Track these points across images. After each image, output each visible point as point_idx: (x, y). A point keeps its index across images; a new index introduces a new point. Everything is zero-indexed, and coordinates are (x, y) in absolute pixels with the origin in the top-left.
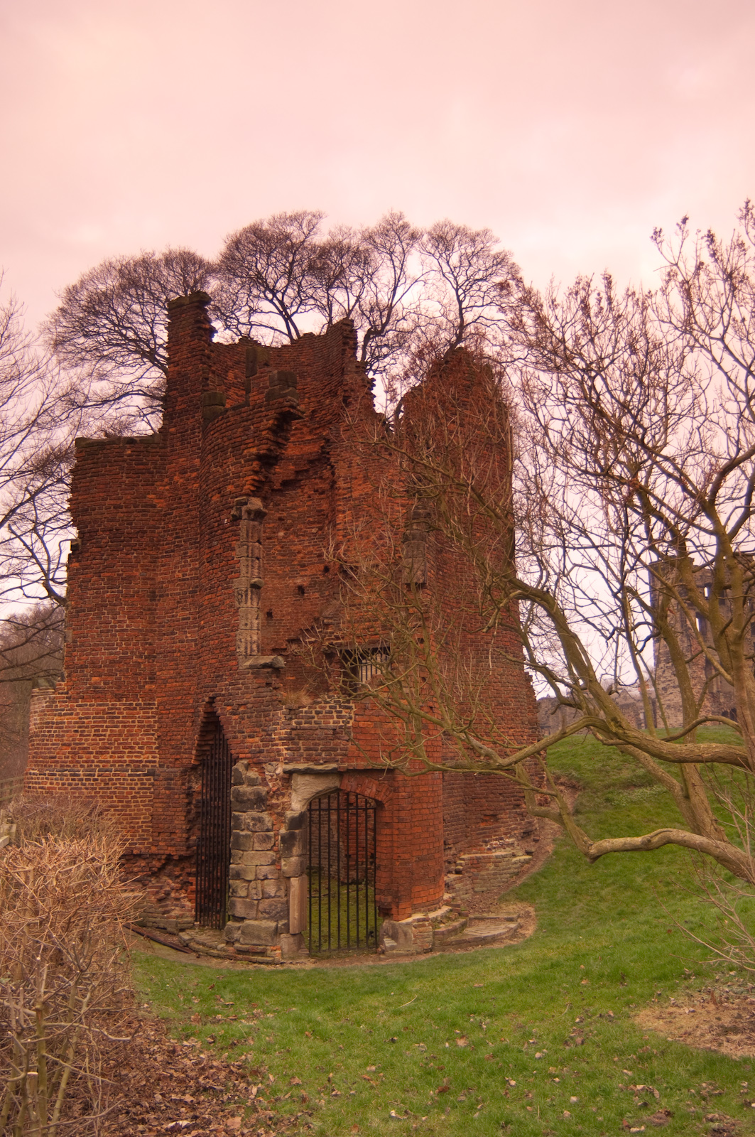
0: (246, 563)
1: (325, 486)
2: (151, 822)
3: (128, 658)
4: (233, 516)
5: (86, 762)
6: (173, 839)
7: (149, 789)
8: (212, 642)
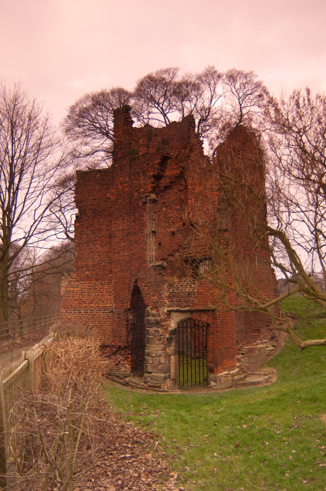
0: (149, 222)
1: (183, 188)
2: (112, 332)
3: (101, 263)
4: (144, 202)
5: (85, 307)
6: (121, 339)
7: (111, 318)
8: (136, 256)
